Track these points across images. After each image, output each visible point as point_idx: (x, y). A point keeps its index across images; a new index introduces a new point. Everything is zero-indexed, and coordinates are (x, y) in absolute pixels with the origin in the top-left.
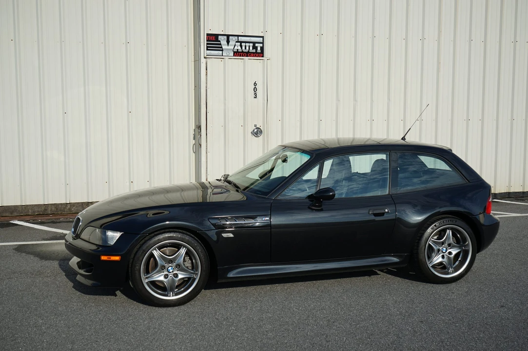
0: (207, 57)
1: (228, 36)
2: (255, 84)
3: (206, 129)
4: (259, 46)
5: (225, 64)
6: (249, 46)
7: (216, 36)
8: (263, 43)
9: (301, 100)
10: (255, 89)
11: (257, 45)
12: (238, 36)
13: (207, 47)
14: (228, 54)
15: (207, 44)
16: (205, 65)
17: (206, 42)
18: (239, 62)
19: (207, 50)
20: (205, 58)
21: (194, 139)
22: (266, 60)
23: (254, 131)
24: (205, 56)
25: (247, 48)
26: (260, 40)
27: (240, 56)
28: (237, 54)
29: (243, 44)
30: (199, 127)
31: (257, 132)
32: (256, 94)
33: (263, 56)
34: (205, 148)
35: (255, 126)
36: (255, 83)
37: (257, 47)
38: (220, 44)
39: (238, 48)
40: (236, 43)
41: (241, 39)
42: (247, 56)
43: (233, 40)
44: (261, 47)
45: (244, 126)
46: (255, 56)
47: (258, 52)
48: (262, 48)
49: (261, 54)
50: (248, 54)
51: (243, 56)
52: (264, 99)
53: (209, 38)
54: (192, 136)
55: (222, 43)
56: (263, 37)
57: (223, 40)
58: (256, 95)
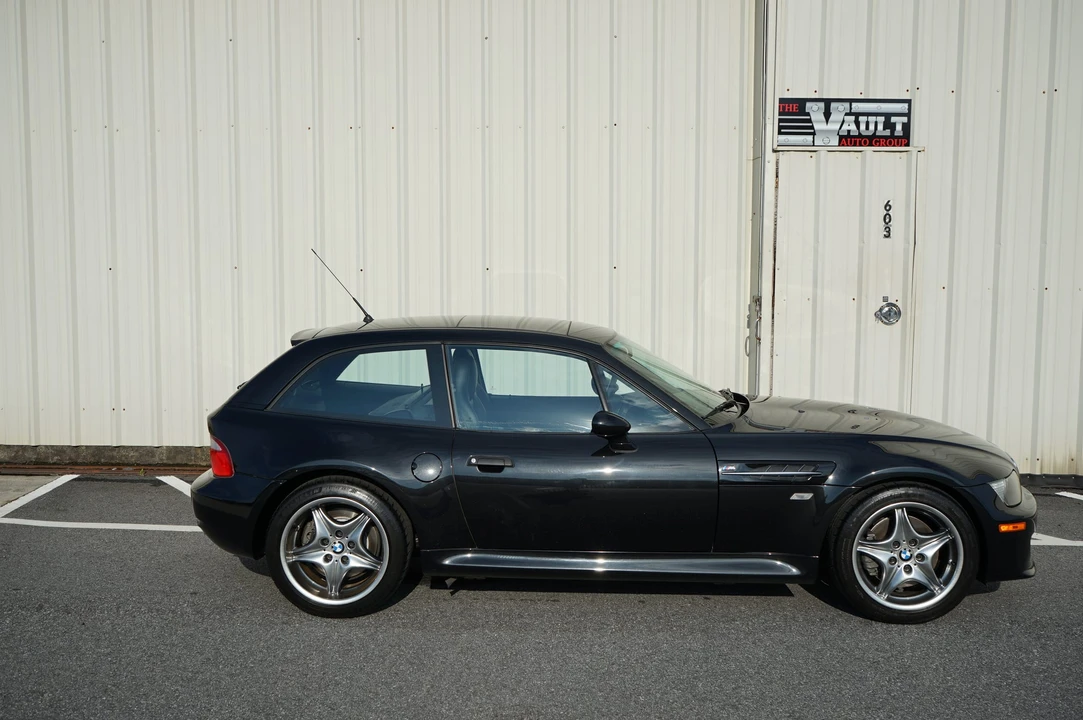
0: (780, 148)
1: (828, 102)
2: (888, 206)
3: (773, 306)
4: (899, 122)
5: (818, 162)
6: (876, 123)
7: (801, 103)
8: (908, 115)
9: (998, 242)
10: (887, 219)
11: (893, 119)
12: (851, 101)
13: (780, 128)
14: (826, 140)
15: (780, 121)
16: (775, 167)
17: (777, 117)
18: (853, 157)
19: (780, 133)
20: (774, 151)
21: (749, 327)
22: (915, 153)
23: (881, 310)
24: (775, 146)
25: (872, 127)
26: (903, 108)
27: (855, 145)
28: (846, 140)
29: (861, 118)
30: (757, 301)
31: (889, 314)
32: (888, 230)
33: (908, 145)
34: (770, 345)
35: (885, 299)
36: (887, 204)
37: (895, 124)
38: (810, 121)
39: (849, 128)
40: (847, 118)
41: (857, 107)
42: (871, 145)
43: (838, 112)
44: (903, 124)
45: (859, 299)
46: (890, 144)
47: (895, 136)
48: (907, 127)
49: (905, 139)
50: (872, 140)
51: (861, 145)
52: (907, 241)
53: (784, 108)
54: (744, 322)
55: (813, 117)
56: (909, 102)
57: (816, 112)
58: (889, 232)
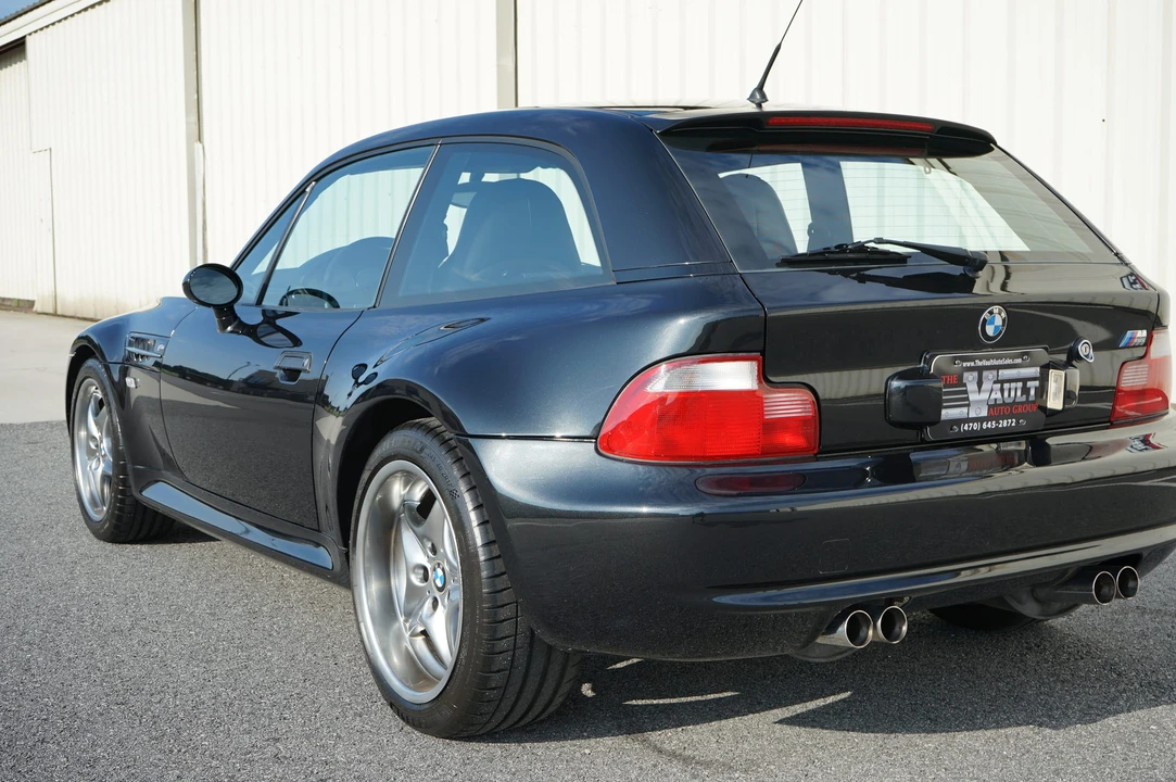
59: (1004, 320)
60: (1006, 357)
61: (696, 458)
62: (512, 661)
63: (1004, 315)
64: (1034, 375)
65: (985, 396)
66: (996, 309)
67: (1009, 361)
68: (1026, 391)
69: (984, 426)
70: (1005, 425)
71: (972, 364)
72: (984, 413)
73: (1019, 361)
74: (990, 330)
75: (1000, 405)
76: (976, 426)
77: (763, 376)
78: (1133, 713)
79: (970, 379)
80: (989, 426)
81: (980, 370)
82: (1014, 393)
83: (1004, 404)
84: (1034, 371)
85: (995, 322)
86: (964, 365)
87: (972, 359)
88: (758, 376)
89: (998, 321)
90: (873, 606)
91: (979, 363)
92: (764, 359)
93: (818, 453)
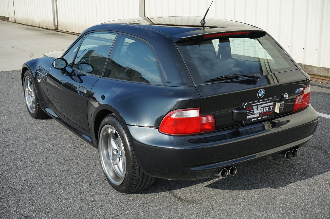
59: (264, 92)
60: (264, 101)
61: (184, 134)
62: (139, 178)
63: (264, 91)
64: (272, 104)
65: (258, 111)
66: (262, 90)
67: (265, 102)
68: (269, 109)
69: (258, 119)
70: (264, 118)
71: (255, 104)
72: (258, 115)
73: (268, 101)
74: (260, 95)
75: (263, 113)
76: (256, 119)
77: (201, 113)
78: (295, 183)
79: (255, 108)
80: (260, 118)
81: (257, 105)
82: (267, 109)
83: (264, 113)
84: (272, 103)
85: (261, 93)
86: (253, 104)
87: (255, 103)
88: (199, 113)
89: (263, 92)
90: (228, 167)
91: (257, 104)
92: (201, 109)
93: (215, 130)
